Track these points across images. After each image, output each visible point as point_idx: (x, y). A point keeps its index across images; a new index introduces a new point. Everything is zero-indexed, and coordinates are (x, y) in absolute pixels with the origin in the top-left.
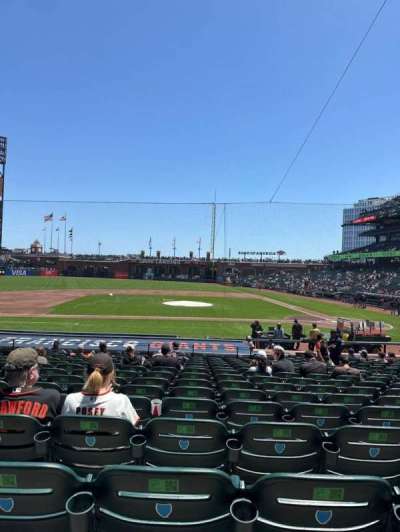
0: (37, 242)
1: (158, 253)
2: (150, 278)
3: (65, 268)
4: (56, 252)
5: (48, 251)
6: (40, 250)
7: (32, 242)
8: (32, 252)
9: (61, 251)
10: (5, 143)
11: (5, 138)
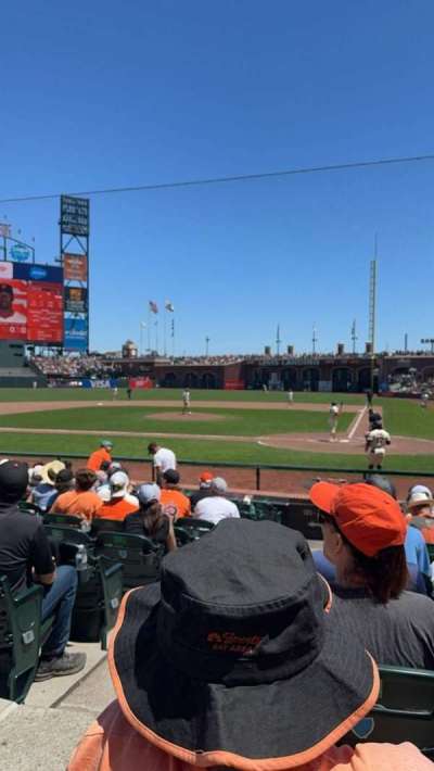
0: (130, 343)
1: (290, 349)
2: (274, 388)
3: (163, 376)
4: (154, 355)
5: (145, 353)
6: (133, 353)
7: (124, 343)
8: (124, 356)
9: (161, 353)
10: (88, 207)
11: (88, 201)
